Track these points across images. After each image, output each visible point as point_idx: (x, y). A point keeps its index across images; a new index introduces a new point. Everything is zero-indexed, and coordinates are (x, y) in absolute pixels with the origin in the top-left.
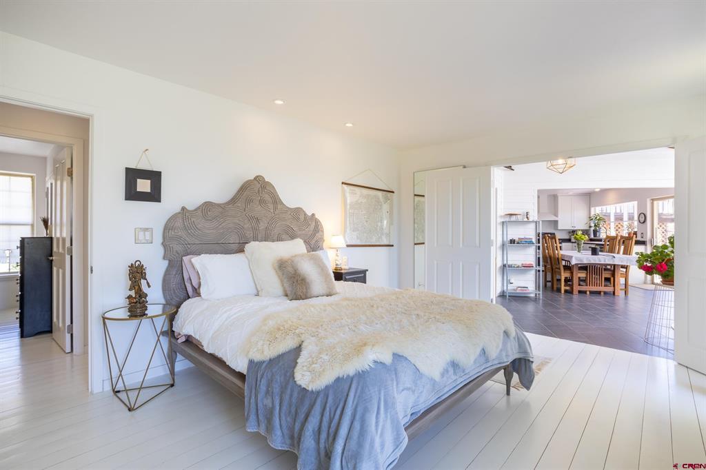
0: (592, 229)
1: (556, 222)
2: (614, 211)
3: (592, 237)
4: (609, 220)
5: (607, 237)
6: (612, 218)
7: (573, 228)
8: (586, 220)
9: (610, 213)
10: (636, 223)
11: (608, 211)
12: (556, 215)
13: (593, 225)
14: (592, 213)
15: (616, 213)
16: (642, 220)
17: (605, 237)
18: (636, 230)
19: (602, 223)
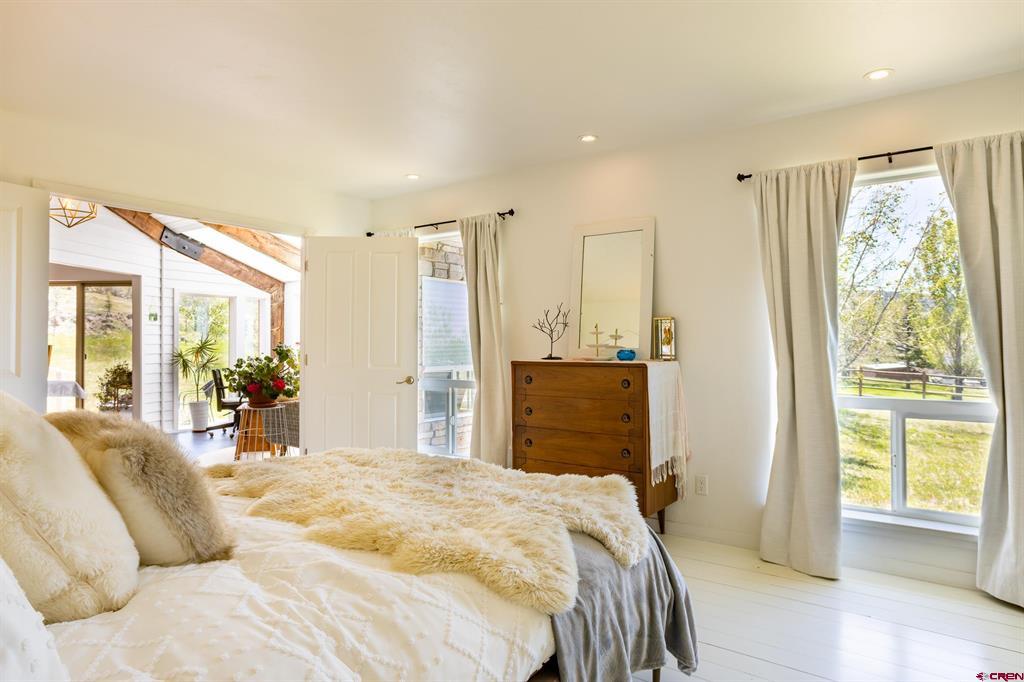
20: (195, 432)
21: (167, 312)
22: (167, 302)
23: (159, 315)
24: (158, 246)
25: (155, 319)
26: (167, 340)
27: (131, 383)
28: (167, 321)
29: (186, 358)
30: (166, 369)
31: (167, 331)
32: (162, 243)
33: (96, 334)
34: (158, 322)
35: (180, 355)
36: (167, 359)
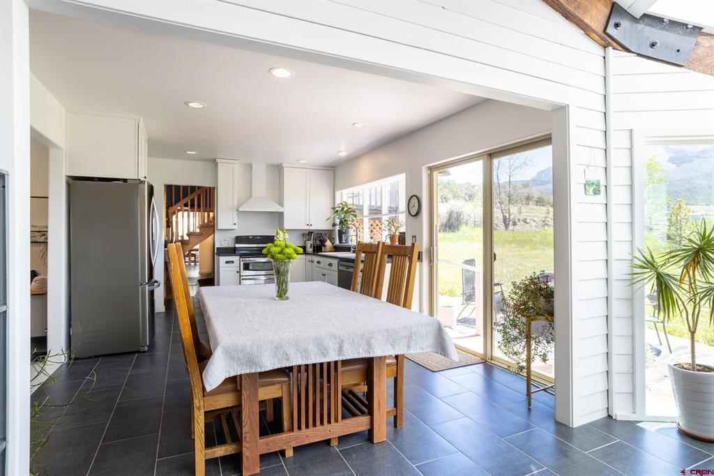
0: (338, 228)
1: (280, 215)
2: (368, 204)
3: (337, 242)
4: (362, 213)
5: (359, 243)
6: (366, 212)
7: (307, 228)
8: (328, 213)
9: (362, 206)
10: (402, 218)
11: (361, 204)
12: (281, 204)
13: (338, 221)
14: (338, 201)
15: (370, 206)
16: (414, 211)
17: (354, 243)
18: (402, 230)
19: (350, 218)
20: (684, 434)
21: (619, 177)
22: (619, 158)
23: (603, 183)
24: (599, 51)
25: (596, 192)
26: (620, 232)
27: (551, 314)
28: (619, 195)
29: (661, 270)
30: (618, 290)
31: (620, 214)
32: (607, 41)
33: (538, 230)
34: (601, 198)
35: (650, 264)
36: (620, 270)
